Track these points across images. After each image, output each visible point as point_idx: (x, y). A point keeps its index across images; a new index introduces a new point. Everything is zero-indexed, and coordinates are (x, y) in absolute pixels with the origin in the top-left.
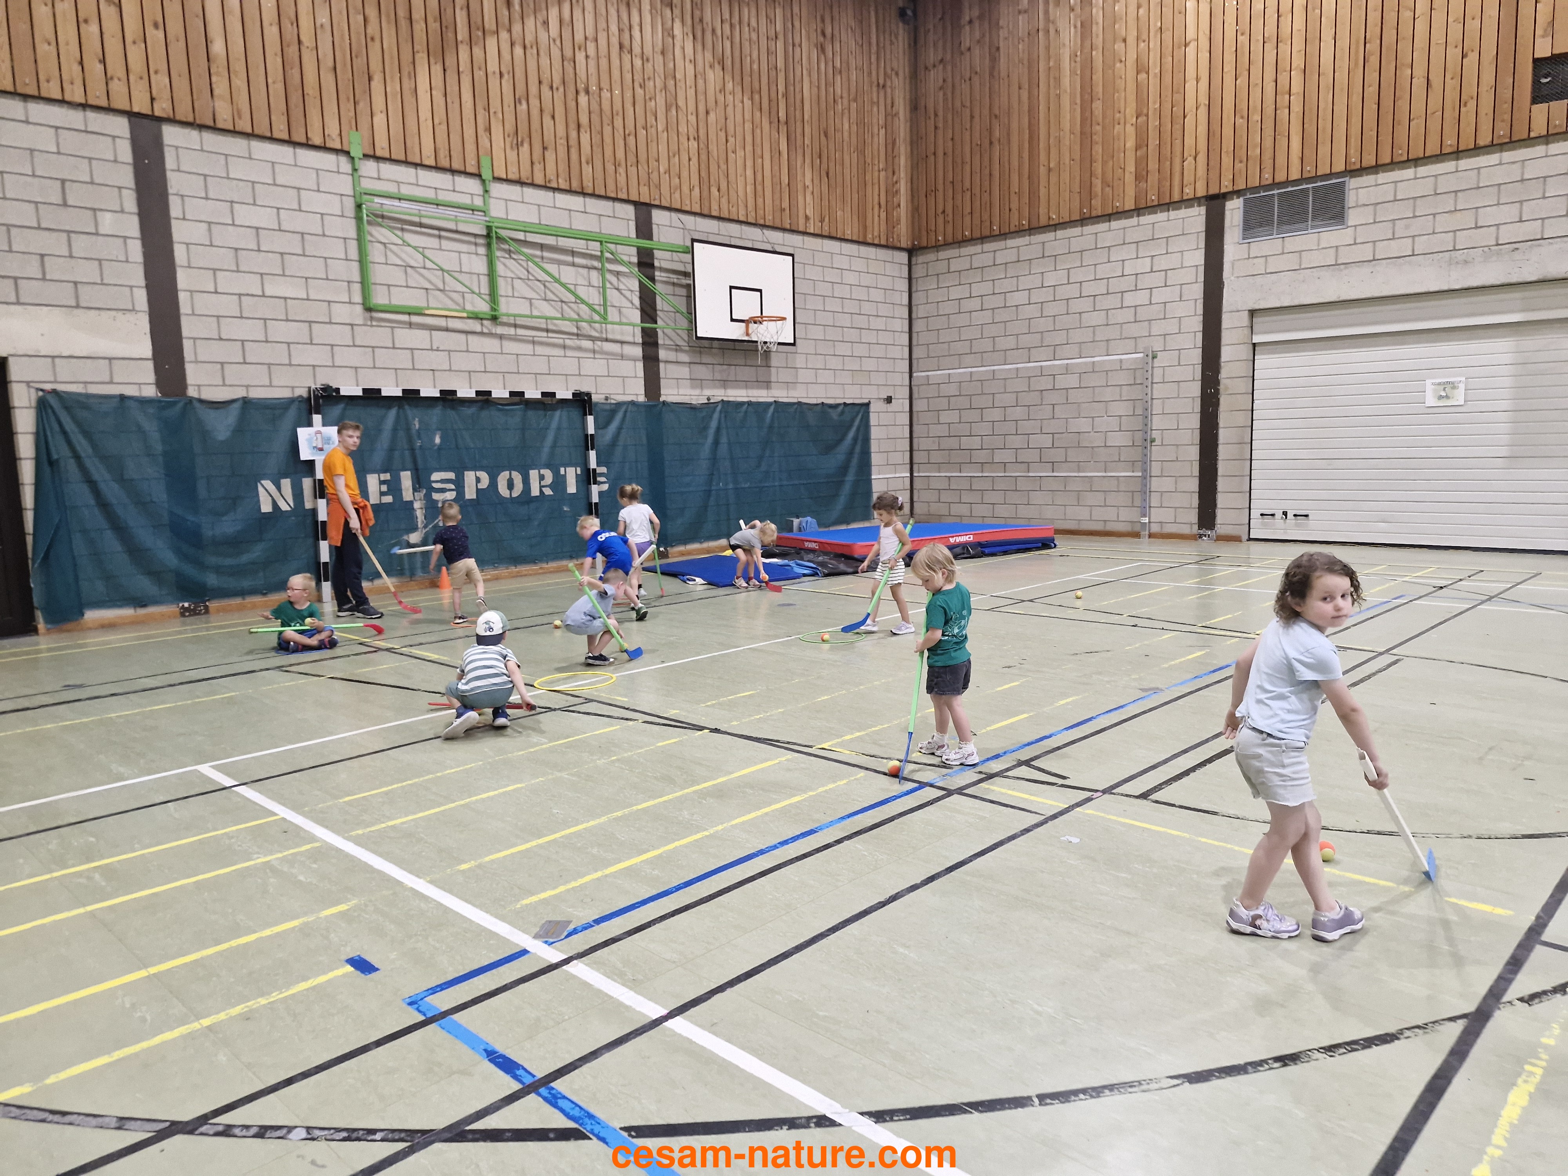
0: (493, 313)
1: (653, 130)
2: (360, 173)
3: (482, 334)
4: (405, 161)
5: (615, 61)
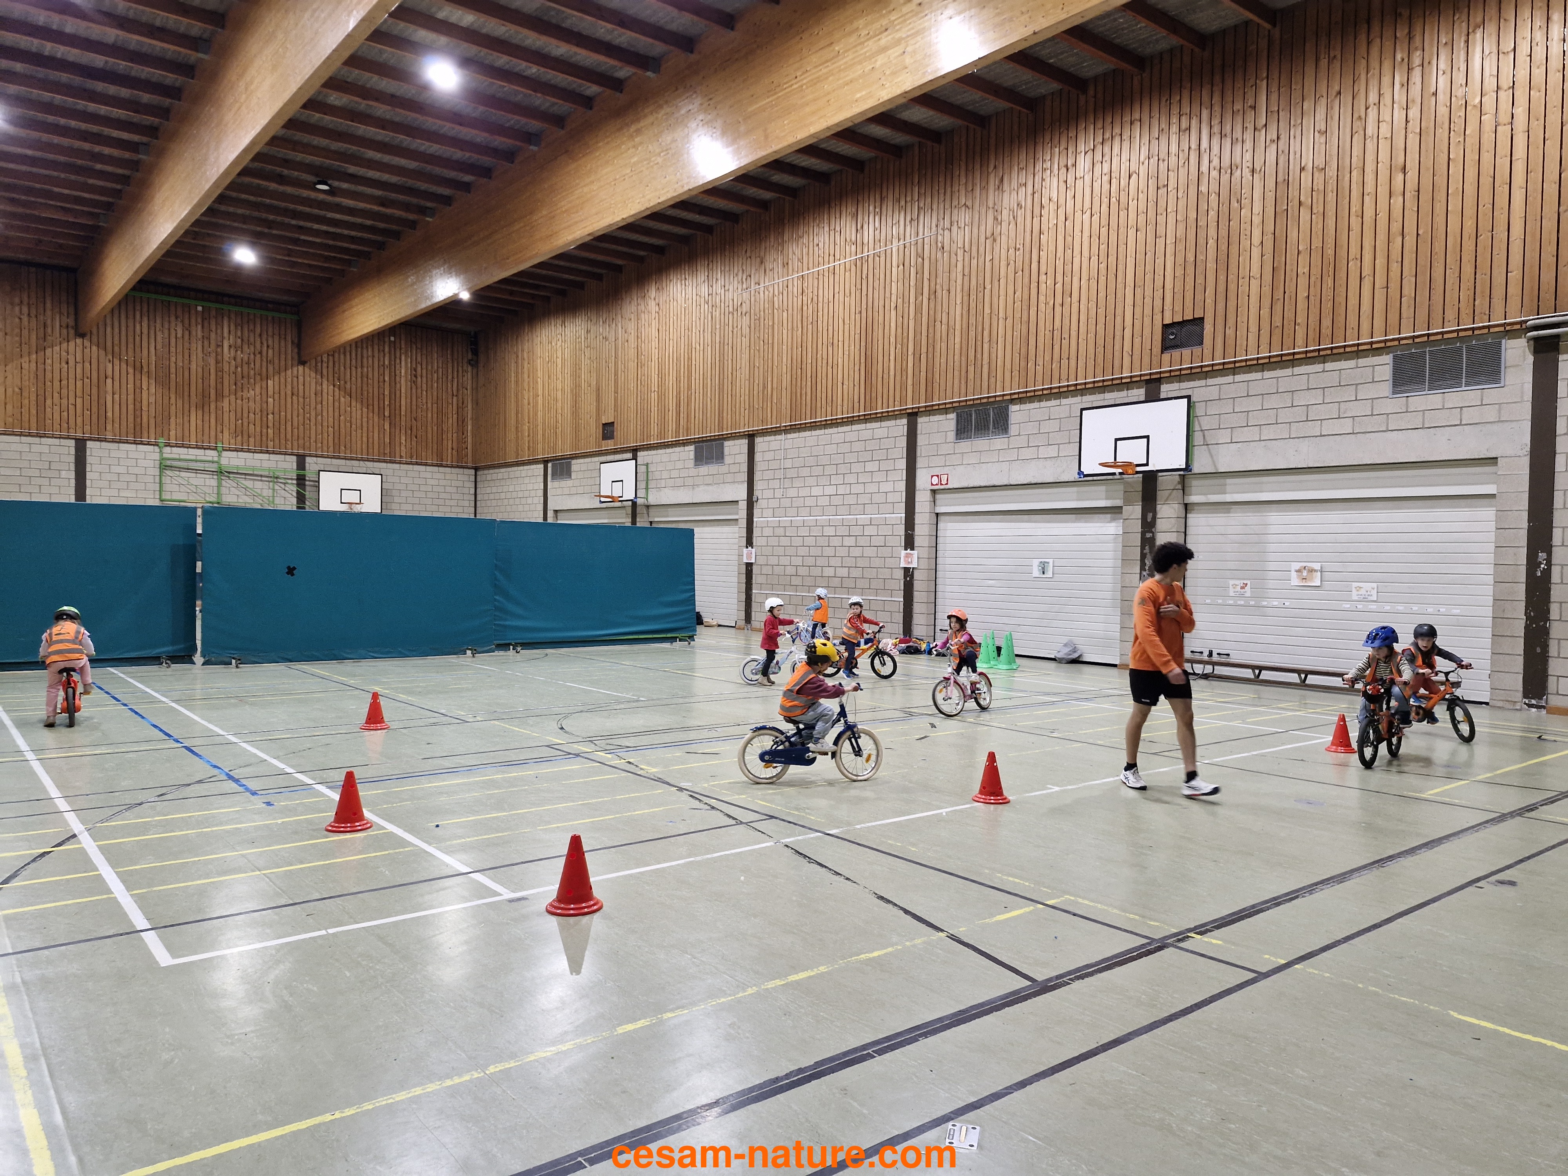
0: (219, 501)
1: (308, 426)
2: (162, 452)
4: (183, 446)
5: (289, 400)
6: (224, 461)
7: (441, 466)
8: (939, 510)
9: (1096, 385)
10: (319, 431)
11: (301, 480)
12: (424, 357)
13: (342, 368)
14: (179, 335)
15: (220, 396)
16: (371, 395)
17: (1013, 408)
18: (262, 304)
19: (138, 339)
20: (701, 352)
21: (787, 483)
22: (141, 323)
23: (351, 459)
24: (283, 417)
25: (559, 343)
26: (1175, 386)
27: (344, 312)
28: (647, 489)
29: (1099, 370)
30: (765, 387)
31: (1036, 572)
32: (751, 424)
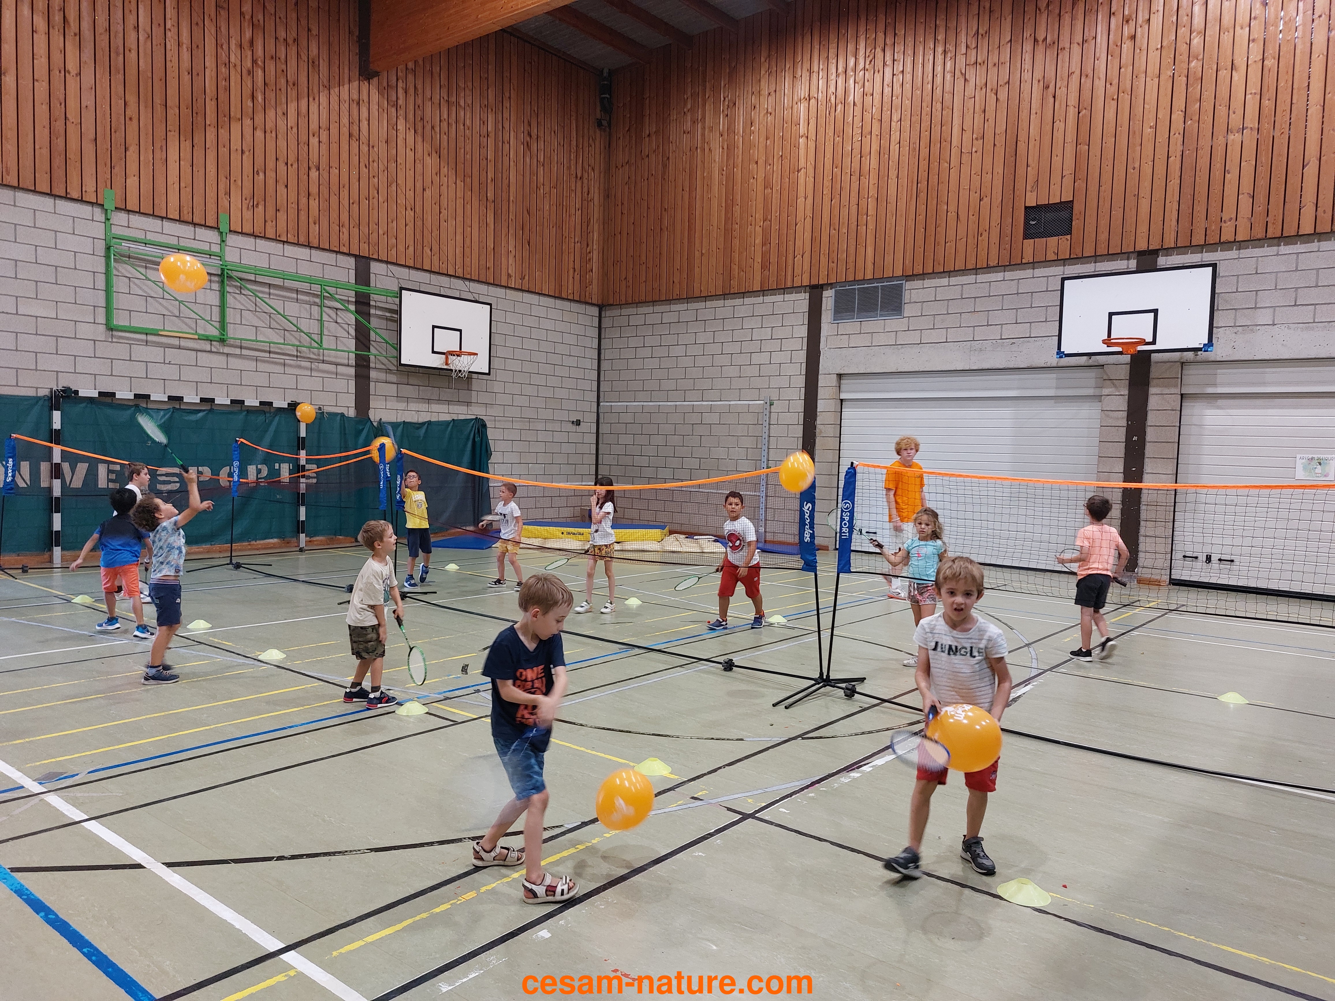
0: (222, 337)
1: (375, 201)
2: (111, 222)
3: (211, 352)
4: (152, 213)
5: (344, 146)
6: (231, 256)
7: (558, 297)
11: (363, 305)
13: (427, 100)
15: (224, 117)
16: (468, 158)
24: (334, 180)
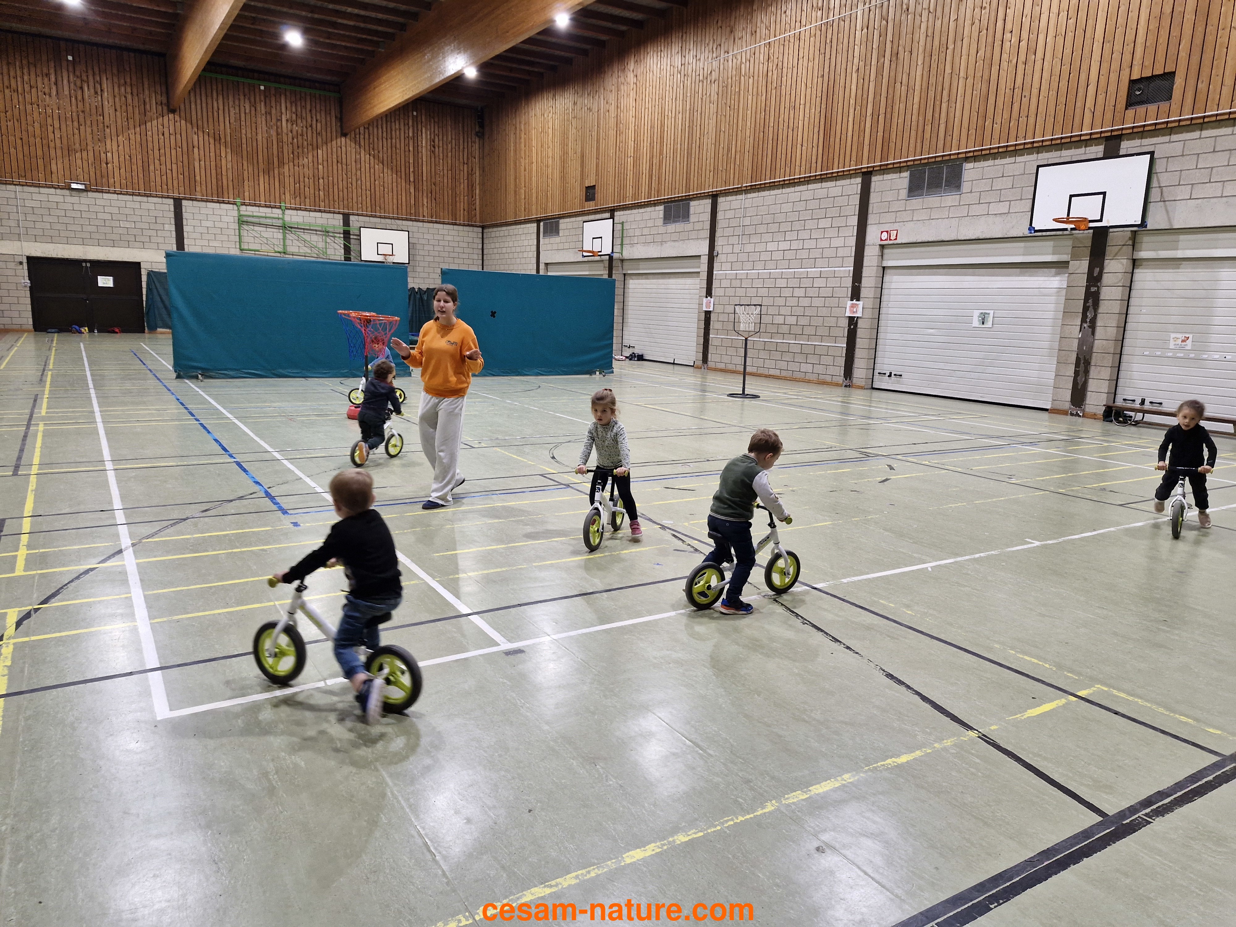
0: (284, 251)
1: (351, 188)
2: (240, 209)
4: (255, 205)
5: (335, 167)
6: (287, 218)
7: (455, 224)
8: (886, 264)
9: (1054, 142)
10: (359, 194)
11: (347, 235)
12: (440, 130)
13: (376, 139)
14: (247, 111)
15: (281, 163)
16: (399, 163)
17: (967, 166)
18: (312, 83)
19: (215, 114)
20: (673, 119)
21: (745, 240)
22: (217, 100)
23: (385, 218)
24: (331, 182)
25: (550, 115)
26: (1137, 142)
27: (374, 88)
28: (622, 245)
29: (1058, 128)
30: (729, 150)
31: (976, 323)
32: (715, 184)
